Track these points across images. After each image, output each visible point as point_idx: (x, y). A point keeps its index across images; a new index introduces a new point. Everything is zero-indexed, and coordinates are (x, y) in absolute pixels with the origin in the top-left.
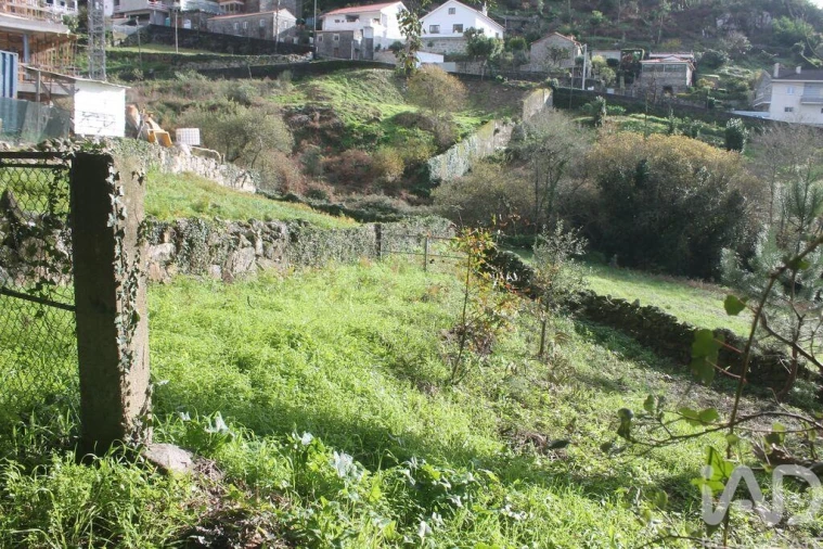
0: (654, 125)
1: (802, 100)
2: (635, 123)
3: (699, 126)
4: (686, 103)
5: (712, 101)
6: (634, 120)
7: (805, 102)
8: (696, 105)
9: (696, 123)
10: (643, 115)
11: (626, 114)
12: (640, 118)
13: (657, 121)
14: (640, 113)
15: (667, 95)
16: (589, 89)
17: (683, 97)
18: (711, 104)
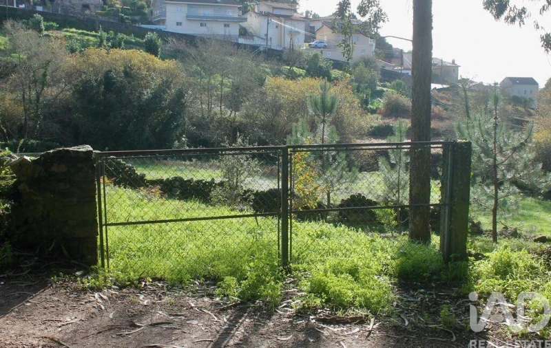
0: (86, 37)
1: (187, 17)
2: (70, 36)
3: (122, 38)
4: (103, 19)
5: (122, 17)
6: (68, 34)
7: (189, 18)
8: (111, 20)
9: (120, 35)
10: (74, 30)
11: (58, 29)
12: (73, 32)
13: (88, 35)
14: (71, 27)
15: (87, 12)
16: (20, 6)
17: (100, 14)
18: (122, 20)
